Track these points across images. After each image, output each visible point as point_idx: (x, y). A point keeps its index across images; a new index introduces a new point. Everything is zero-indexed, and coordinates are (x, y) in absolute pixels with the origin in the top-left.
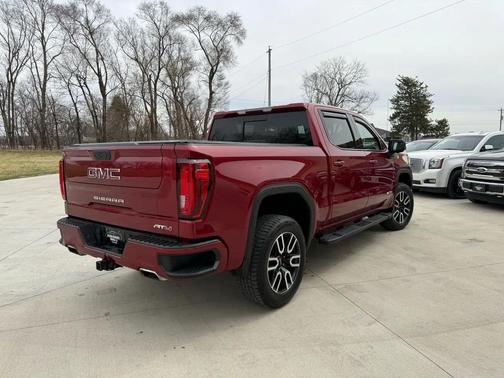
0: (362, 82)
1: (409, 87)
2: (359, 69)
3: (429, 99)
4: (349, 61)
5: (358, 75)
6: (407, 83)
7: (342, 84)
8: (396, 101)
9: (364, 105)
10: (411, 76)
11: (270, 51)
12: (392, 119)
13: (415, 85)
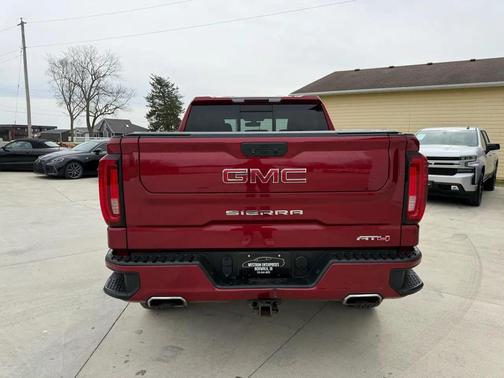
0: (117, 76)
1: (162, 86)
2: (113, 62)
3: (180, 100)
4: (101, 53)
5: (112, 68)
6: (160, 83)
7: (96, 76)
8: (151, 99)
9: (121, 100)
10: (164, 77)
11: (22, 24)
12: (149, 116)
13: (167, 86)
